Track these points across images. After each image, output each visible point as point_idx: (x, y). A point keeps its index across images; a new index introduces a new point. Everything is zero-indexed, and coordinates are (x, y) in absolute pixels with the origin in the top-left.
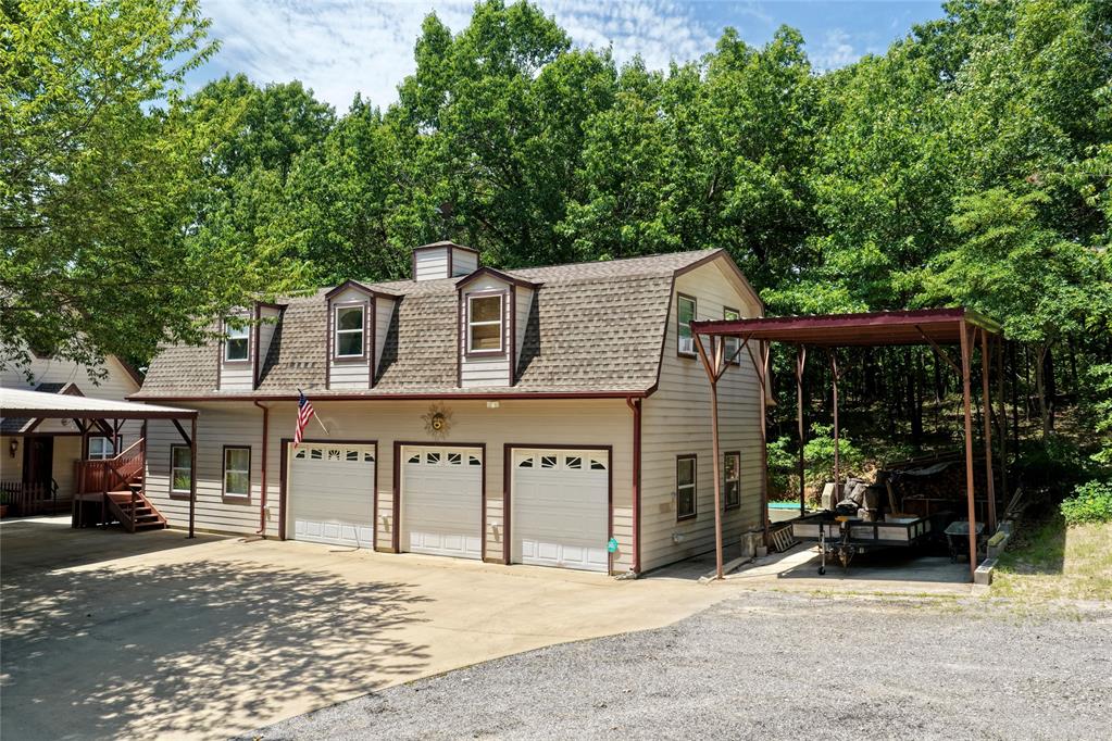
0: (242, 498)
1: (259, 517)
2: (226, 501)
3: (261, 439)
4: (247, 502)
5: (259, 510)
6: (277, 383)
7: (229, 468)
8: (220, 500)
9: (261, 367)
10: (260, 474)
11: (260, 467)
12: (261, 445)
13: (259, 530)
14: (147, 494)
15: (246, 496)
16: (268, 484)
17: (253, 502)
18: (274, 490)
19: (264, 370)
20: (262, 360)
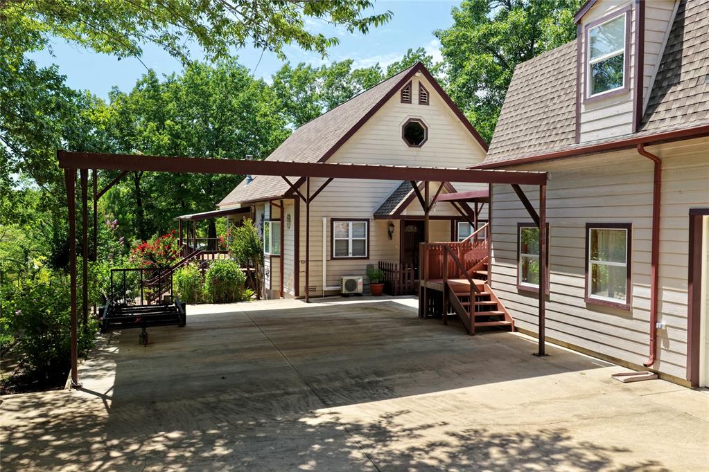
0: (617, 305)
1: (647, 339)
2: (592, 305)
3: (649, 211)
4: (625, 311)
5: (647, 327)
6: (679, 113)
7: (595, 256)
8: (582, 303)
9: (647, 94)
10: (649, 269)
11: (649, 257)
12: (649, 223)
13: (647, 361)
14: (494, 285)
15: (624, 302)
16: (663, 285)
17: (636, 314)
18: (675, 299)
19: (651, 99)
20: (648, 83)
